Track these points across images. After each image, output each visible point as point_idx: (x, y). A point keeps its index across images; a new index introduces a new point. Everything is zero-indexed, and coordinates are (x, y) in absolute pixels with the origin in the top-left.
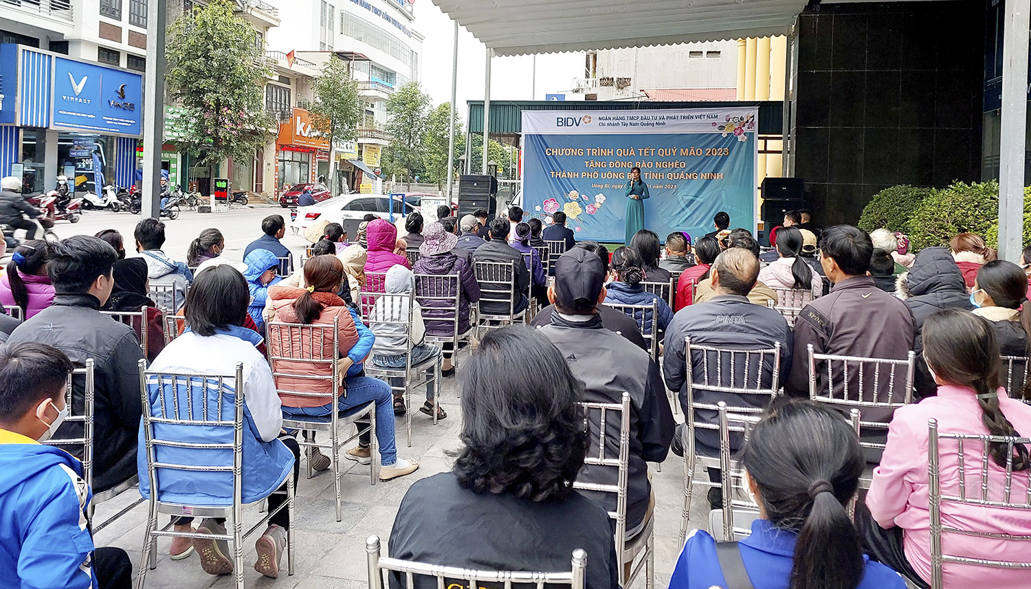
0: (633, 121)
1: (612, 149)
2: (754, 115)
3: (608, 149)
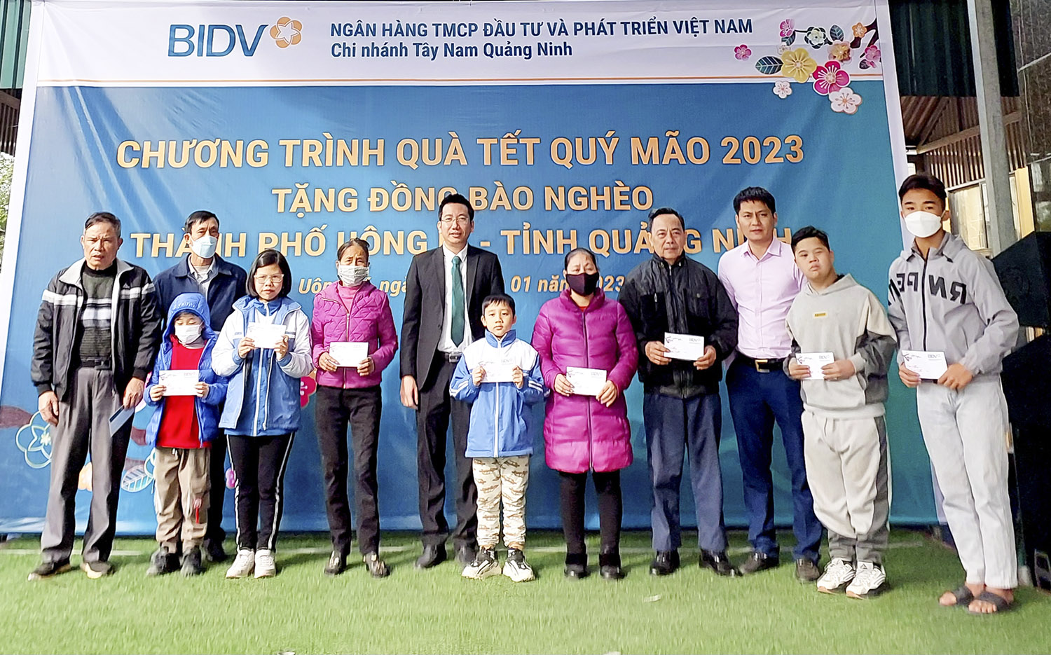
0: (458, 41)
1: (381, 142)
2: (876, 19)
3: (366, 142)
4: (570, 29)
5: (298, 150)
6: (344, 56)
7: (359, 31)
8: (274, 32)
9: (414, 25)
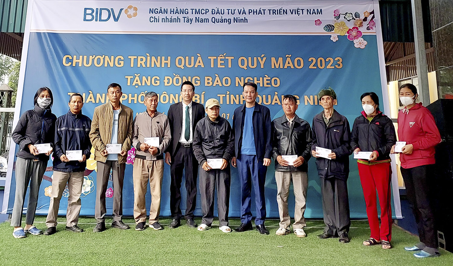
0: (201, 16)
1: (169, 58)
2: (374, 10)
3: (163, 58)
4: (247, 12)
5: (136, 60)
6: (155, 22)
7: (161, 12)
8: (126, 11)
9: (183, 9)
